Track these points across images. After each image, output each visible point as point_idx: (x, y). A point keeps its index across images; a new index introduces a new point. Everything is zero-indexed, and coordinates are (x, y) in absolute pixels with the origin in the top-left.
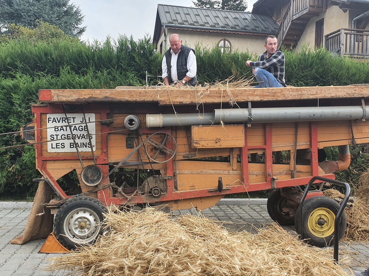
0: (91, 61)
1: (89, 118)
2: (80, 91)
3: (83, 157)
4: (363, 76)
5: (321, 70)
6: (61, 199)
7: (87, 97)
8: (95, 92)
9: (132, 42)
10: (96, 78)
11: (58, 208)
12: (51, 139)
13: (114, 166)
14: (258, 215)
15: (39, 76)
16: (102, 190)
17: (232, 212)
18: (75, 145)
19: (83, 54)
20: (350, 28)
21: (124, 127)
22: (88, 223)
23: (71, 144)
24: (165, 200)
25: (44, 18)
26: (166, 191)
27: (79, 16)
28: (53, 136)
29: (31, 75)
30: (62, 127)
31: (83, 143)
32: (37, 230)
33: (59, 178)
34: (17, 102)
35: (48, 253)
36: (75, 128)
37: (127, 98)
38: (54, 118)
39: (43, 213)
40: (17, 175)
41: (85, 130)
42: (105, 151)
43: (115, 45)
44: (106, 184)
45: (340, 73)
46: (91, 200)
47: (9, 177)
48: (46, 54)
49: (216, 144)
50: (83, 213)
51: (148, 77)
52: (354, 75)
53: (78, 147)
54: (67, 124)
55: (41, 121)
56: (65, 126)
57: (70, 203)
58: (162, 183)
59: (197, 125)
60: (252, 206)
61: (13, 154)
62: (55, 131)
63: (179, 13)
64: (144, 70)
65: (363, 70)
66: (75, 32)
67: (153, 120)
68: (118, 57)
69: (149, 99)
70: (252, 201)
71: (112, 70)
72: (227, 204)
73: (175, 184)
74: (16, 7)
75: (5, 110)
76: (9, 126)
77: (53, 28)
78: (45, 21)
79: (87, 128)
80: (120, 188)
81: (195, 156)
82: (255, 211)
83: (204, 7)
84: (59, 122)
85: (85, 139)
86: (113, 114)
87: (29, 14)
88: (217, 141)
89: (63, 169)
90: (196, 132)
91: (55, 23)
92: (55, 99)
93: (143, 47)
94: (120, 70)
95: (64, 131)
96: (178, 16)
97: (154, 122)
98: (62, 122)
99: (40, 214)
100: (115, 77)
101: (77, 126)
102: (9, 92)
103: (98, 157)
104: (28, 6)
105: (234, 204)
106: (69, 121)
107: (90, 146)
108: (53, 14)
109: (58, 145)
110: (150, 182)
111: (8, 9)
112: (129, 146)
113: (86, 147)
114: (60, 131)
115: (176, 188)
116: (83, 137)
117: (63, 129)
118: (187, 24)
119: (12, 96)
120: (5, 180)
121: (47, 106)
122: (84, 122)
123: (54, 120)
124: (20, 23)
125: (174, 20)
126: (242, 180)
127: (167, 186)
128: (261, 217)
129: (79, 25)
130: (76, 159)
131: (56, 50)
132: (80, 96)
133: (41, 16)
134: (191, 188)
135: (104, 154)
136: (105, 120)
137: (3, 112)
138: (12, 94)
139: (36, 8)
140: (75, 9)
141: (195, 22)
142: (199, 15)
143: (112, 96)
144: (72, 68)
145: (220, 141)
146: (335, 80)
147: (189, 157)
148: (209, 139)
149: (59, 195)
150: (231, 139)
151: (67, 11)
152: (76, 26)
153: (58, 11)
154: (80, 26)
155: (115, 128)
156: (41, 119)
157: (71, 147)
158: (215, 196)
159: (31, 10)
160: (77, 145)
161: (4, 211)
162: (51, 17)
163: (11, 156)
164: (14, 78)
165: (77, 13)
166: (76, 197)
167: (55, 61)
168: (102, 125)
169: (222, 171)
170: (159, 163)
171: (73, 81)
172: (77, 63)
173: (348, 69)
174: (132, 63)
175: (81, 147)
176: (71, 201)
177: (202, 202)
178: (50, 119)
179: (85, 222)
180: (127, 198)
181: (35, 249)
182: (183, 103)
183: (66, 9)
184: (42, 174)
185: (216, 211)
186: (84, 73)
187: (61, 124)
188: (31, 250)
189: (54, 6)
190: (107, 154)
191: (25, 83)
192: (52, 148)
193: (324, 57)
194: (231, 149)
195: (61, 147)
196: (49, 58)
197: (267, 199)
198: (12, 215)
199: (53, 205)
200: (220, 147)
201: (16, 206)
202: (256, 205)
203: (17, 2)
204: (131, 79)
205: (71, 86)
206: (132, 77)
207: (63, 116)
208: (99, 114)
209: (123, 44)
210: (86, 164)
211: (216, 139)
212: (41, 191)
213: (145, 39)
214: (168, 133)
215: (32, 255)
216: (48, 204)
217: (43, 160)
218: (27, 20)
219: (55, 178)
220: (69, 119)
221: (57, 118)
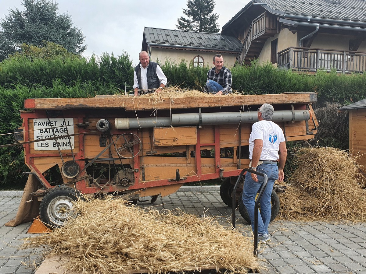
0: (79, 75)
1: (69, 122)
2: (59, 100)
3: (64, 154)
4: (302, 86)
5: (267, 81)
6: (46, 189)
7: (64, 105)
8: (71, 101)
9: (113, 59)
10: (83, 88)
11: (43, 196)
12: (37, 139)
13: (88, 161)
14: (215, 199)
15: (36, 87)
16: (80, 181)
17: (194, 197)
18: (57, 144)
19: (72, 68)
20: (298, 47)
21: (97, 129)
22: (67, 208)
23: (54, 144)
24: (132, 189)
25: (51, 38)
26: (134, 181)
27: (81, 37)
28: (39, 137)
29: (29, 86)
30: (46, 129)
31: (64, 143)
32: (28, 214)
33: (44, 172)
34: (17, 109)
35: (35, 234)
36: (57, 131)
37: (98, 105)
38: (39, 122)
39: (31, 201)
40: (17, 169)
41: (65, 132)
42: (82, 149)
43: (98, 60)
44: (83, 176)
45: (283, 83)
46: (70, 189)
47: (11, 171)
48: (41, 69)
49: (174, 142)
50: (63, 200)
51: (126, 87)
52: (295, 85)
53: (59, 146)
54: (50, 127)
55: (29, 125)
56: (48, 129)
57: (53, 192)
58: (130, 175)
59: (159, 126)
60: (211, 192)
61: (14, 152)
62: (40, 133)
63: (161, 35)
64: (123, 81)
65: (302, 81)
66: (77, 51)
67: (121, 123)
68: (101, 71)
69: (116, 105)
70: (212, 187)
71: (96, 81)
72: (191, 191)
73: (143, 175)
74: (28, 30)
75: (7, 115)
76: (11, 128)
77: (58, 47)
78: (52, 41)
79: (67, 130)
80: (95, 180)
81: (156, 153)
82: (213, 196)
83: (185, 30)
84: (43, 125)
85: (65, 139)
86: (89, 118)
87: (39, 35)
88: (175, 140)
89: (48, 164)
90: (158, 133)
91: (60, 43)
92: (38, 106)
93: (122, 62)
94: (102, 81)
95: (48, 132)
96: (160, 36)
97: (122, 125)
98: (46, 126)
99: (28, 201)
100: (98, 87)
101: (59, 129)
102: (9, 101)
103: (76, 154)
104: (37, 29)
105: (197, 190)
106: (52, 125)
107: (69, 145)
108: (58, 35)
109: (43, 144)
110: (121, 175)
111: (20, 31)
112: (102, 145)
113: (66, 146)
114: (44, 133)
115: (144, 179)
116: (63, 137)
117: (47, 131)
118: (168, 43)
119: (12, 103)
120: (7, 173)
121: (33, 112)
122: (64, 125)
123: (39, 124)
124: (31, 43)
125: (157, 40)
126: (196, 171)
127: (134, 177)
128: (217, 201)
129: (80, 44)
130: (58, 155)
131: (50, 66)
132: (58, 103)
133: (48, 37)
134: (157, 178)
135: (81, 151)
136: (81, 123)
137: (5, 117)
138: (12, 102)
139: (44, 30)
140: (77, 31)
141: (174, 42)
142: (177, 36)
143: (85, 104)
144: (63, 81)
145: (177, 140)
146: (279, 89)
147: (151, 154)
148: (168, 139)
149: (44, 186)
150: (186, 138)
151: (70, 33)
152: (79, 45)
153: (62, 32)
154: (82, 45)
155: (90, 130)
156: (28, 123)
157: (53, 146)
158: (173, 184)
159: (40, 32)
160: (59, 144)
161: (6, 199)
162: (57, 37)
163: (12, 153)
164: (15, 89)
165: (79, 34)
166: (58, 187)
167: (49, 75)
168: (78, 127)
169: (182, 164)
170: (127, 159)
171: (63, 91)
172: (68, 76)
173: (290, 81)
174: (113, 76)
175: (62, 146)
176: (53, 191)
177: (165, 189)
178: (36, 123)
179: (65, 207)
180: (101, 188)
181: (25, 230)
182: (146, 109)
183: (70, 31)
184: (30, 168)
185: (181, 196)
186: (73, 84)
187: (45, 127)
188: (21, 231)
189: (59, 28)
190: (84, 152)
191: (23, 93)
192: (38, 147)
193: (270, 71)
194: (187, 147)
195: (46, 146)
196: (44, 72)
197: (220, 186)
198: (12, 202)
199: (39, 194)
200: (177, 145)
201: (17, 195)
202: (215, 191)
203: (28, 26)
204: (112, 89)
205: (62, 95)
206: (113, 87)
207: (47, 120)
208: (76, 119)
209: (105, 60)
210: (66, 160)
211: (173, 138)
212: (30, 183)
213: (124, 56)
214: (135, 134)
215: (20, 235)
216: (35, 193)
217: (30, 157)
218: (37, 41)
219: (41, 172)
220: (52, 123)
221: (42, 122)
